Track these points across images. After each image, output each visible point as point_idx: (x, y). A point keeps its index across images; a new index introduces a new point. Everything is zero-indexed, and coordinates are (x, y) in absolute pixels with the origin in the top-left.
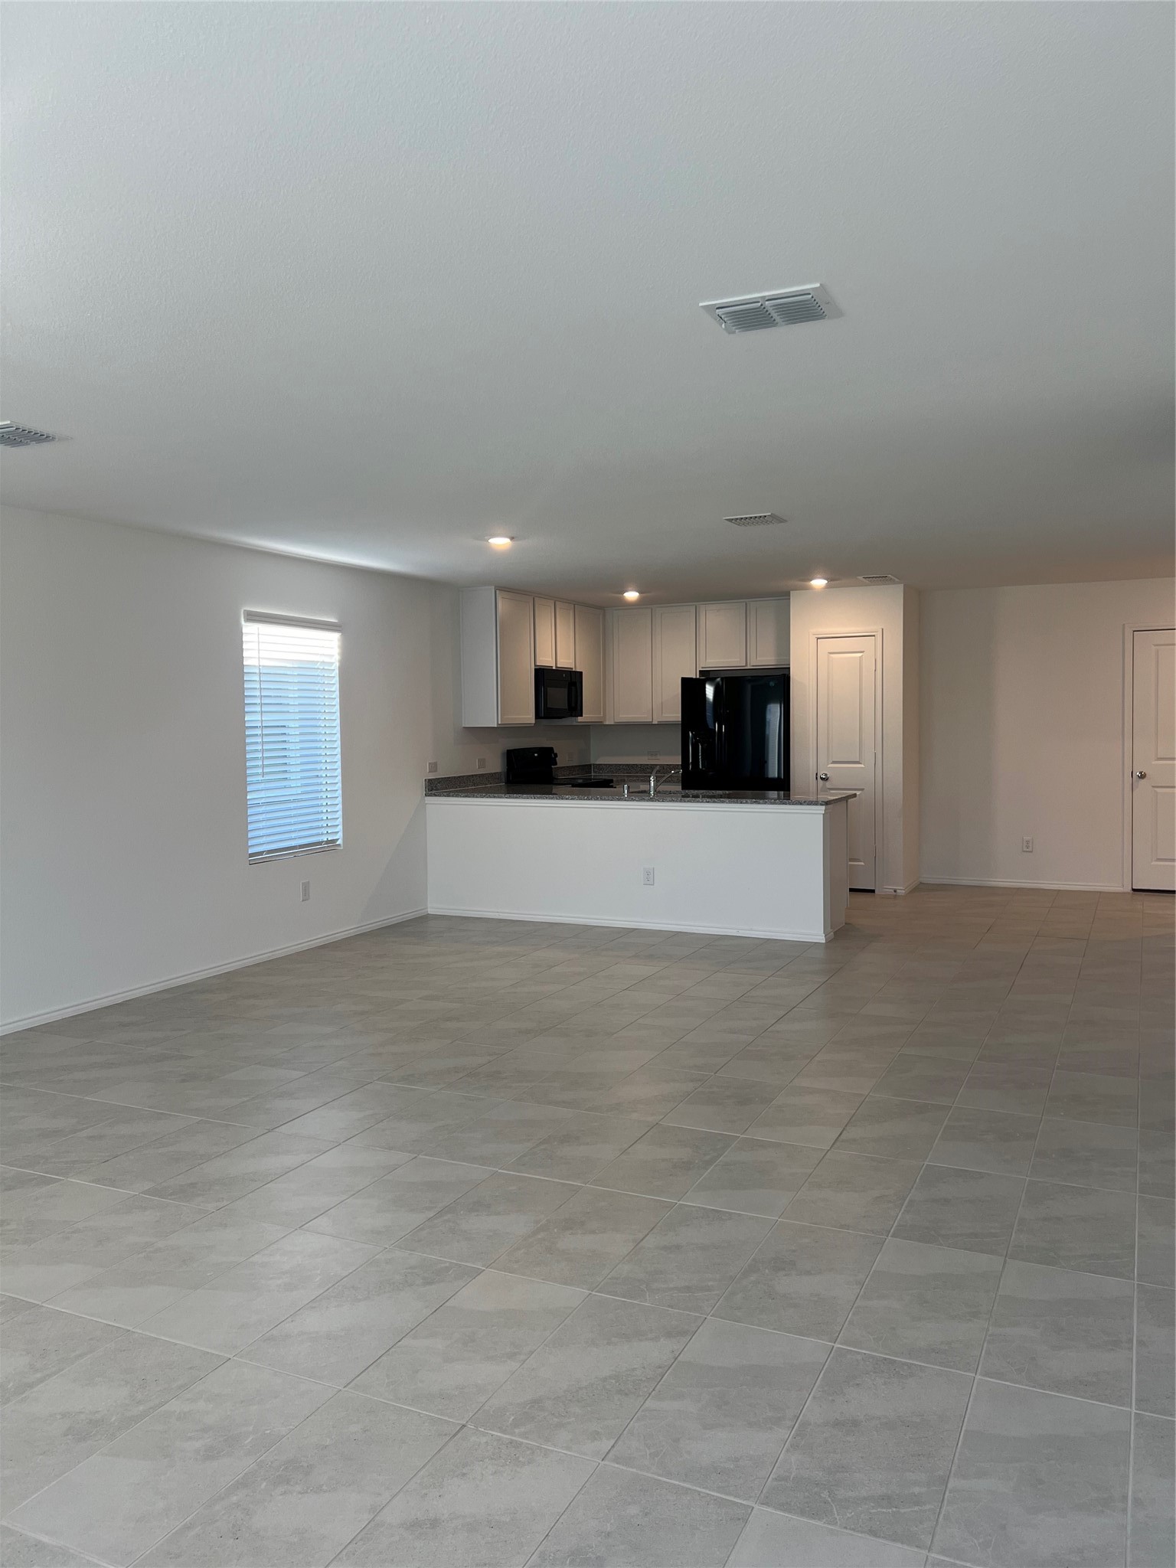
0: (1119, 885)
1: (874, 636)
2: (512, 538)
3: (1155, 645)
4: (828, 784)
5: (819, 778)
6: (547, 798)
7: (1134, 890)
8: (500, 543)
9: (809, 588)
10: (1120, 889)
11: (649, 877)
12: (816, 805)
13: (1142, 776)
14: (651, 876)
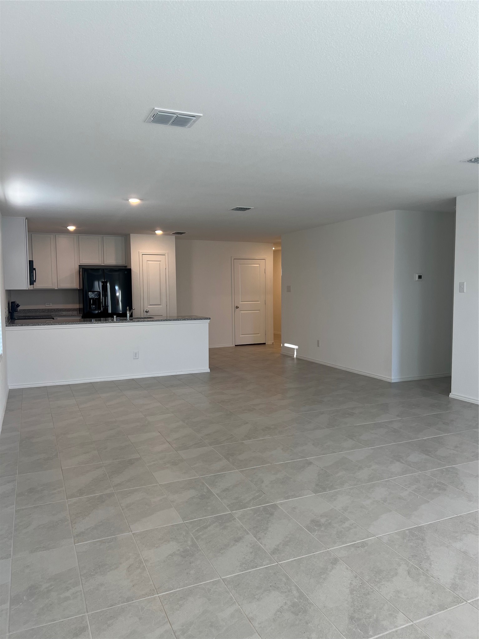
0: (231, 344)
1: (165, 255)
2: (140, 200)
3: (240, 264)
4: (148, 314)
5: (145, 312)
6: (83, 324)
7: (235, 345)
8: (134, 201)
9: (155, 234)
10: (232, 346)
11: (136, 356)
12: (207, 319)
13: (237, 307)
14: (137, 355)
